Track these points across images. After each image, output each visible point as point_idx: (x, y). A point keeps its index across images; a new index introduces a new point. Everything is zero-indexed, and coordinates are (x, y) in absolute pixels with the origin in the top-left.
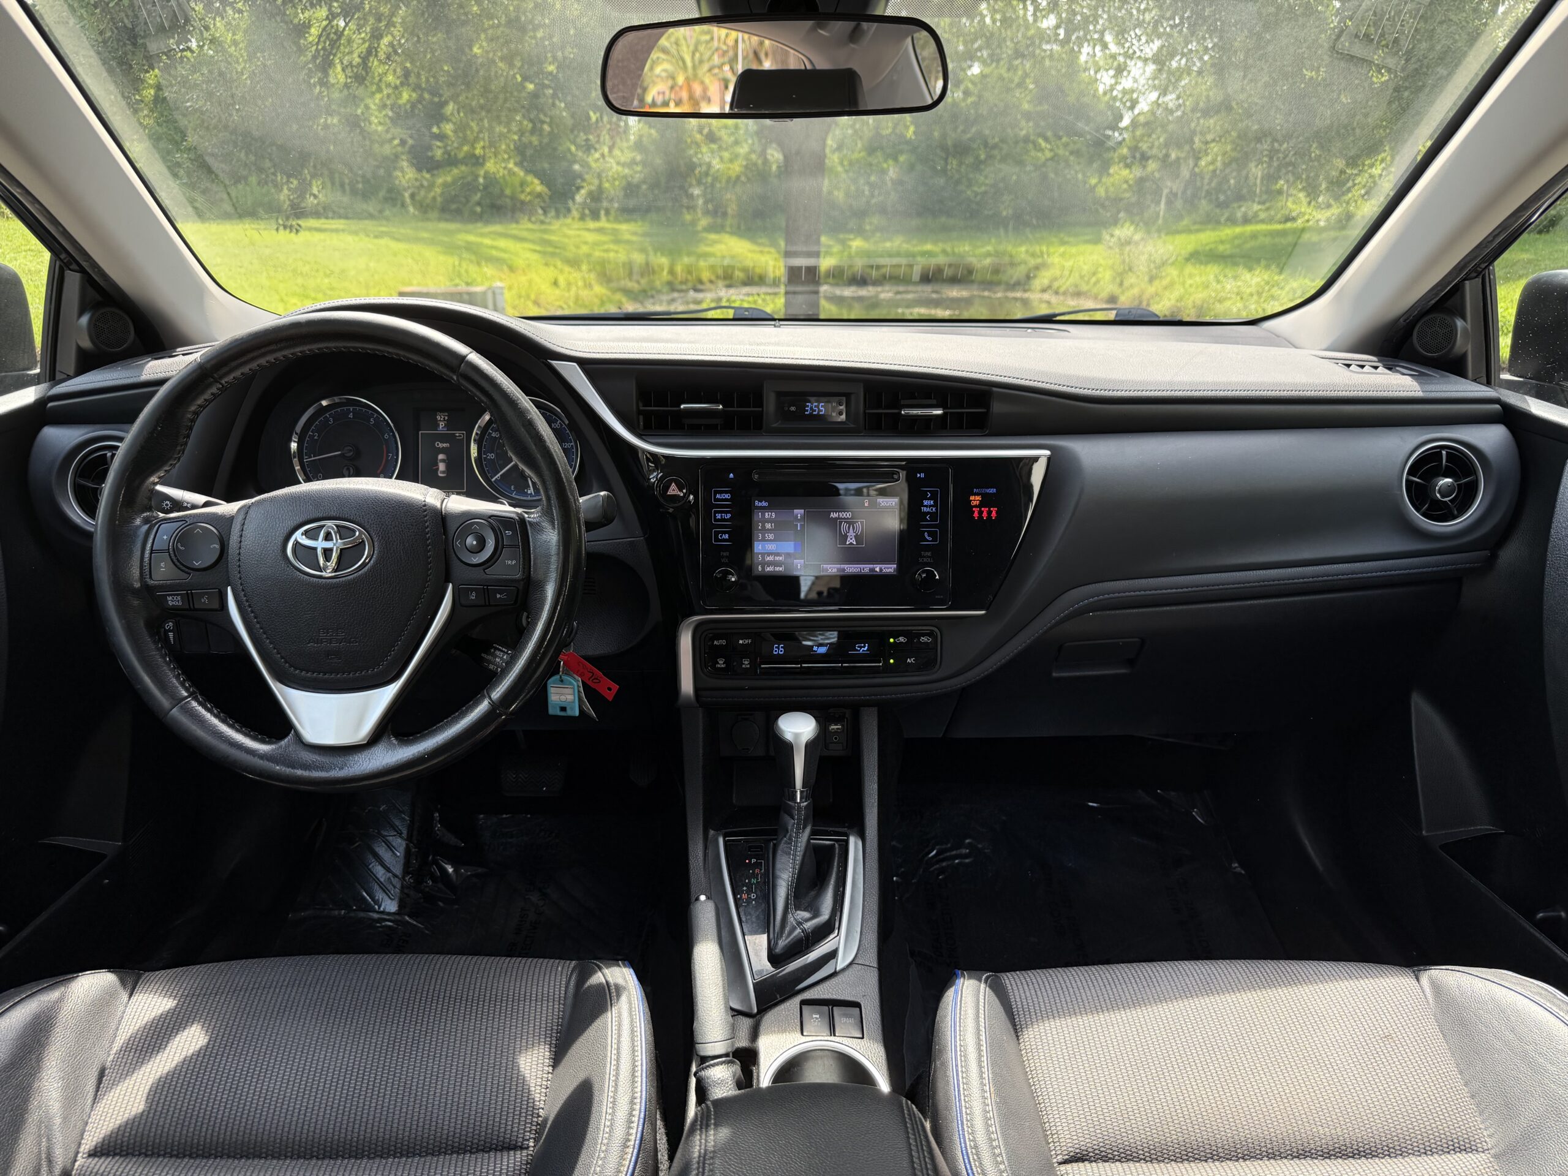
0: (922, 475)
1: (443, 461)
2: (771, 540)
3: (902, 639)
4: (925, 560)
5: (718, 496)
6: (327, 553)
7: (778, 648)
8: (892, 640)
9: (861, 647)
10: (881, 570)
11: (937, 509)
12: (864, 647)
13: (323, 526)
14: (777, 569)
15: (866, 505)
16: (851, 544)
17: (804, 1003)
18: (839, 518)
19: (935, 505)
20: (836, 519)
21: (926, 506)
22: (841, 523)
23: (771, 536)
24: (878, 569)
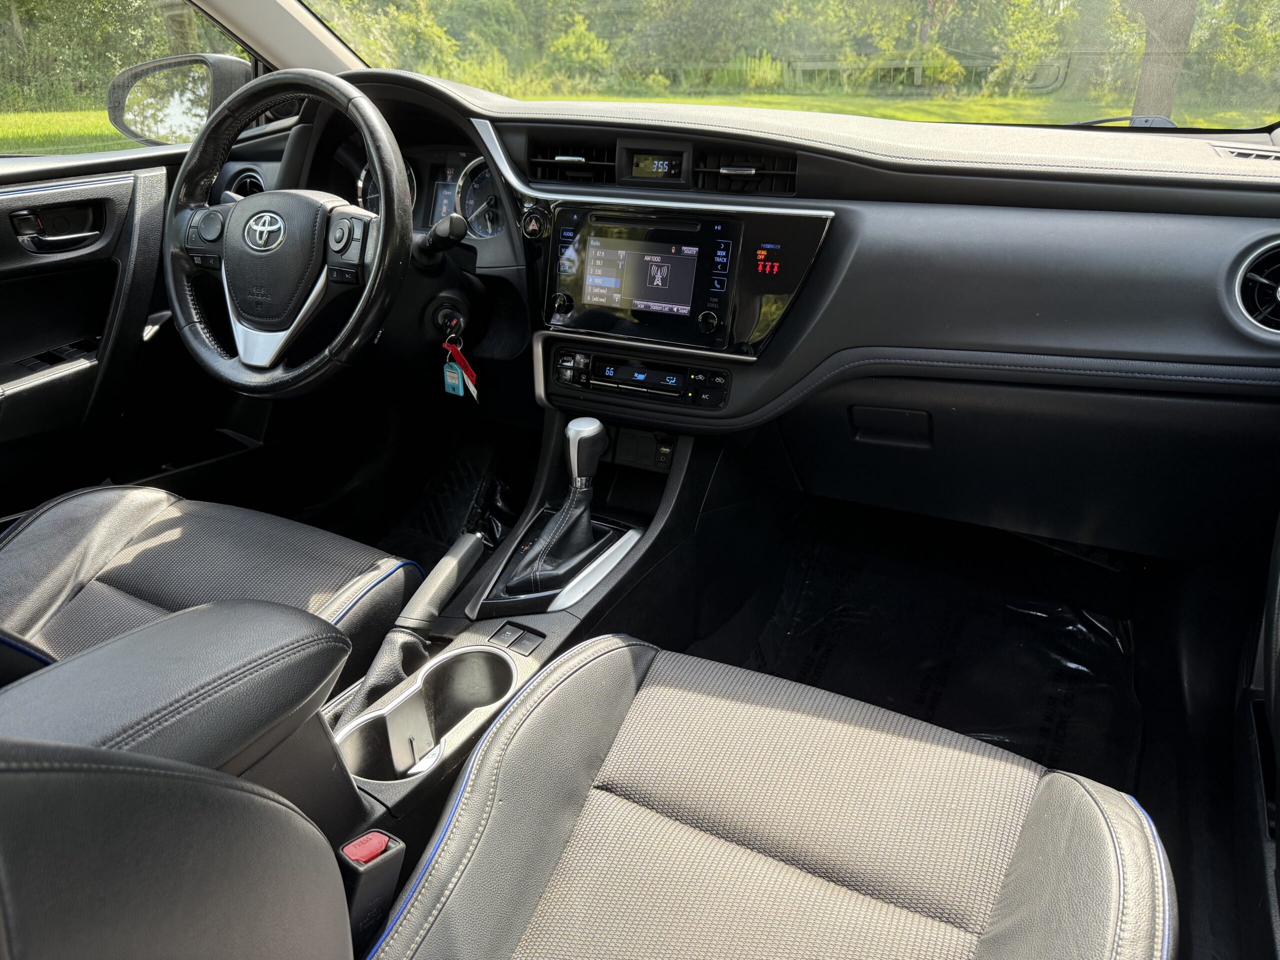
0: (720, 228)
1: (446, 205)
2: (599, 275)
3: (701, 377)
4: (712, 305)
5: (565, 234)
6: (261, 233)
7: (609, 370)
8: (693, 377)
9: (670, 379)
10: (678, 310)
11: (727, 260)
12: (673, 380)
13: (263, 216)
14: (601, 300)
15: (673, 251)
16: (658, 285)
17: (509, 623)
18: (651, 261)
19: (726, 256)
20: (649, 261)
21: (719, 256)
22: (652, 265)
23: (599, 272)
24: (675, 310)
